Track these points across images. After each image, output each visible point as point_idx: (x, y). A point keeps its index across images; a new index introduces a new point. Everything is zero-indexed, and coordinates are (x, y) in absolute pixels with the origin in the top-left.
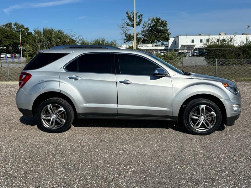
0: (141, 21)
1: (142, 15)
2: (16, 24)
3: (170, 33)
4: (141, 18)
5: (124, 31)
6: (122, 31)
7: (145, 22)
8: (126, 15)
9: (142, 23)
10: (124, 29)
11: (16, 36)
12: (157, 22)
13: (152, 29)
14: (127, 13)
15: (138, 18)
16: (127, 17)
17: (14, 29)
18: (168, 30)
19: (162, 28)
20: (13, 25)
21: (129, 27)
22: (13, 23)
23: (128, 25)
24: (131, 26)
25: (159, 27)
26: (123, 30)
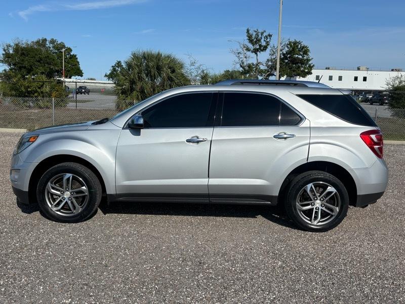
0: (268, 45)
1: (270, 36)
2: (52, 42)
3: (314, 65)
4: (268, 40)
5: (241, 60)
6: (237, 60)
7: (274, 47)
8: (246, 34)
9: (269, 48)
10: (241, 56)
11: (54, 60)
12: (294, 47)
13: (285, 58)
14: (248, 31)
15: (264, 41)
16: (247, 38)
17: (50, 48)
18: (310, 60)
19: (300, 57)
20: (47, 43)
21: (249, 53)
22: (49, 39)
23: (248, 50)
24: (252, 52)
25: (296, 56)
26: (239, 57)
